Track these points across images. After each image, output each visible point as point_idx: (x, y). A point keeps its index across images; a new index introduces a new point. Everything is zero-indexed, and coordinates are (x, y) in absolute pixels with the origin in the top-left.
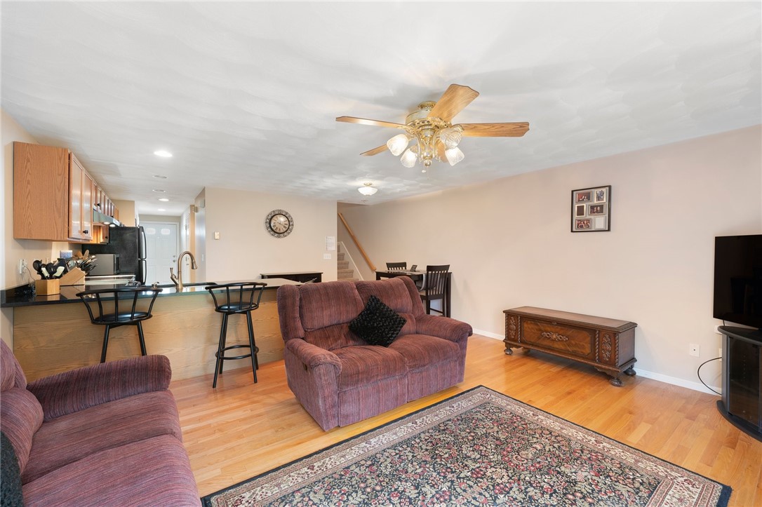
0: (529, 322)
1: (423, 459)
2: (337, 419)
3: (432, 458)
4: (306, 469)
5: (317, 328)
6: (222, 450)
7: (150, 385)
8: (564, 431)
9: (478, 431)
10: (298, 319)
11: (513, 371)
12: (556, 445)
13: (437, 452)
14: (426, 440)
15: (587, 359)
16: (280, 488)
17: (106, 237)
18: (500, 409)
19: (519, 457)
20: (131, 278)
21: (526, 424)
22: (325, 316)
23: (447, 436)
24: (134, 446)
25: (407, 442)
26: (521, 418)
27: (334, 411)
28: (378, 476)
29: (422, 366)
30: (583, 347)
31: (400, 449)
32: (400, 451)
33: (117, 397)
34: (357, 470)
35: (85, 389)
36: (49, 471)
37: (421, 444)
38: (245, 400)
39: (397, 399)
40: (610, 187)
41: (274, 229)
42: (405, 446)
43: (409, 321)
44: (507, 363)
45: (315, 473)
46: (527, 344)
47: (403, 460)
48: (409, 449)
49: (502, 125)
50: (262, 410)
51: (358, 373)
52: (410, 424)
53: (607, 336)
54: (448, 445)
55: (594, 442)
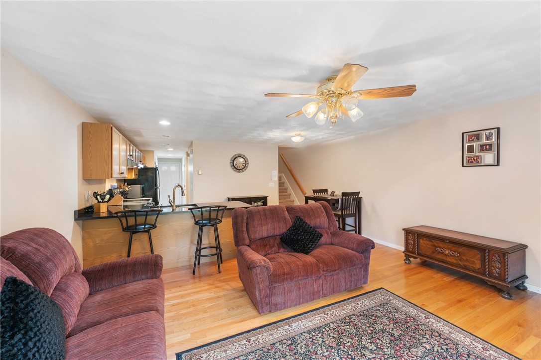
0: (425, 239)
1: (330, 344)
2: (269, 306)
3: (337, 344)
4: (244, 342)
5: (258, 238)
6: (193, 320)
7: (149, 275)
8: (452, 335)
9: (376, 326)
10: (245, 232)
11: (410, 278)
12: (444, 347)
13: (341, 340)
14: (334, 329)
15: (477, 273)
16: (226, 353)
17: (137, 175)
18: (397, 310)
19: (410, 353)
20: (149, 200)
21: (418, 325)
22: (264, 230)
23: (351, 327)
24: (133, 317)
25: (319, 329)
26: (414, 319)
27: (267, 300)
28: (295, 354)
29: (333, 271)
30: (473, 263)
31: (314, 334)
32: (313, 336)
33: (130, 281)
34: (280, 347)
35: (113, 275)
36: (86, 329)
37: (329, 332)
38: (211, 285)
39: (314, 295)
40: (498, 129)
41: (236, 166)
42: (317, 332)
43: (325, 235)
44: (406, 270)
45: (251, 345)
46: (423, 256)
47: (314, 343)
48: (320, 335)
49: (393, 89)
50: (221, 294)
51: (284, 274)
52: (323, 315)
53: (497, 256)
54: (351, 336)
55: (481, 349)
